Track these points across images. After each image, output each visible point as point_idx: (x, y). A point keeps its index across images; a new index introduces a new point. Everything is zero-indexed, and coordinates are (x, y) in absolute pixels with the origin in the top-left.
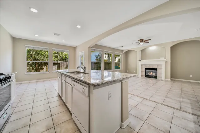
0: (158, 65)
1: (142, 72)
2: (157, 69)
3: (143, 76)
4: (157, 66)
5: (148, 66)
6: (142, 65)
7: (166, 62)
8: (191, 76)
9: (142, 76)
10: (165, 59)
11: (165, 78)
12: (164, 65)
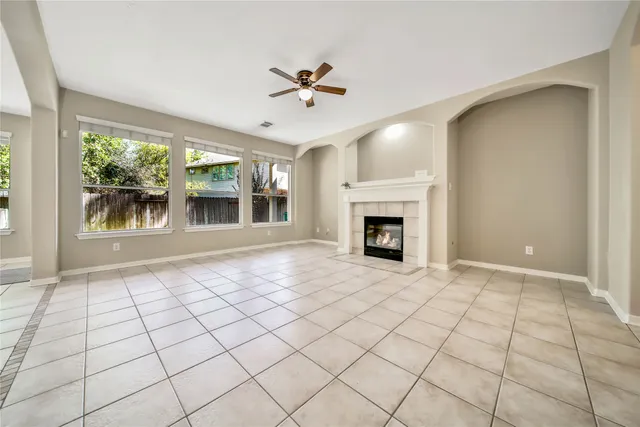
0: (404, 203)
1: (353, 232)
2: (402, 219)
3: (356, 248)
4: (401, 206)
5: (375, 206)
6: (353, 204)
7: (432, 190)
8: (529, 250)
9: (353, 250)
10: (431, 178)
11: (431, 258)
12: (426, 204)
